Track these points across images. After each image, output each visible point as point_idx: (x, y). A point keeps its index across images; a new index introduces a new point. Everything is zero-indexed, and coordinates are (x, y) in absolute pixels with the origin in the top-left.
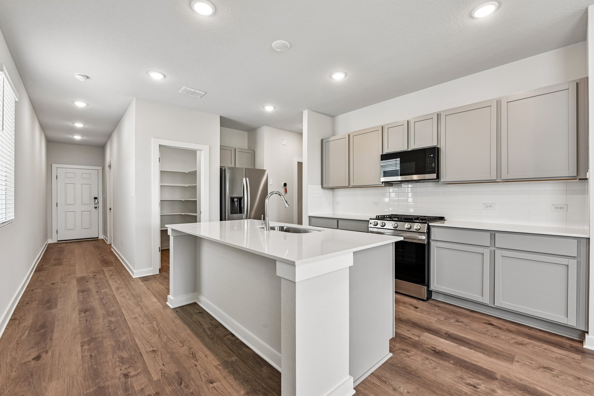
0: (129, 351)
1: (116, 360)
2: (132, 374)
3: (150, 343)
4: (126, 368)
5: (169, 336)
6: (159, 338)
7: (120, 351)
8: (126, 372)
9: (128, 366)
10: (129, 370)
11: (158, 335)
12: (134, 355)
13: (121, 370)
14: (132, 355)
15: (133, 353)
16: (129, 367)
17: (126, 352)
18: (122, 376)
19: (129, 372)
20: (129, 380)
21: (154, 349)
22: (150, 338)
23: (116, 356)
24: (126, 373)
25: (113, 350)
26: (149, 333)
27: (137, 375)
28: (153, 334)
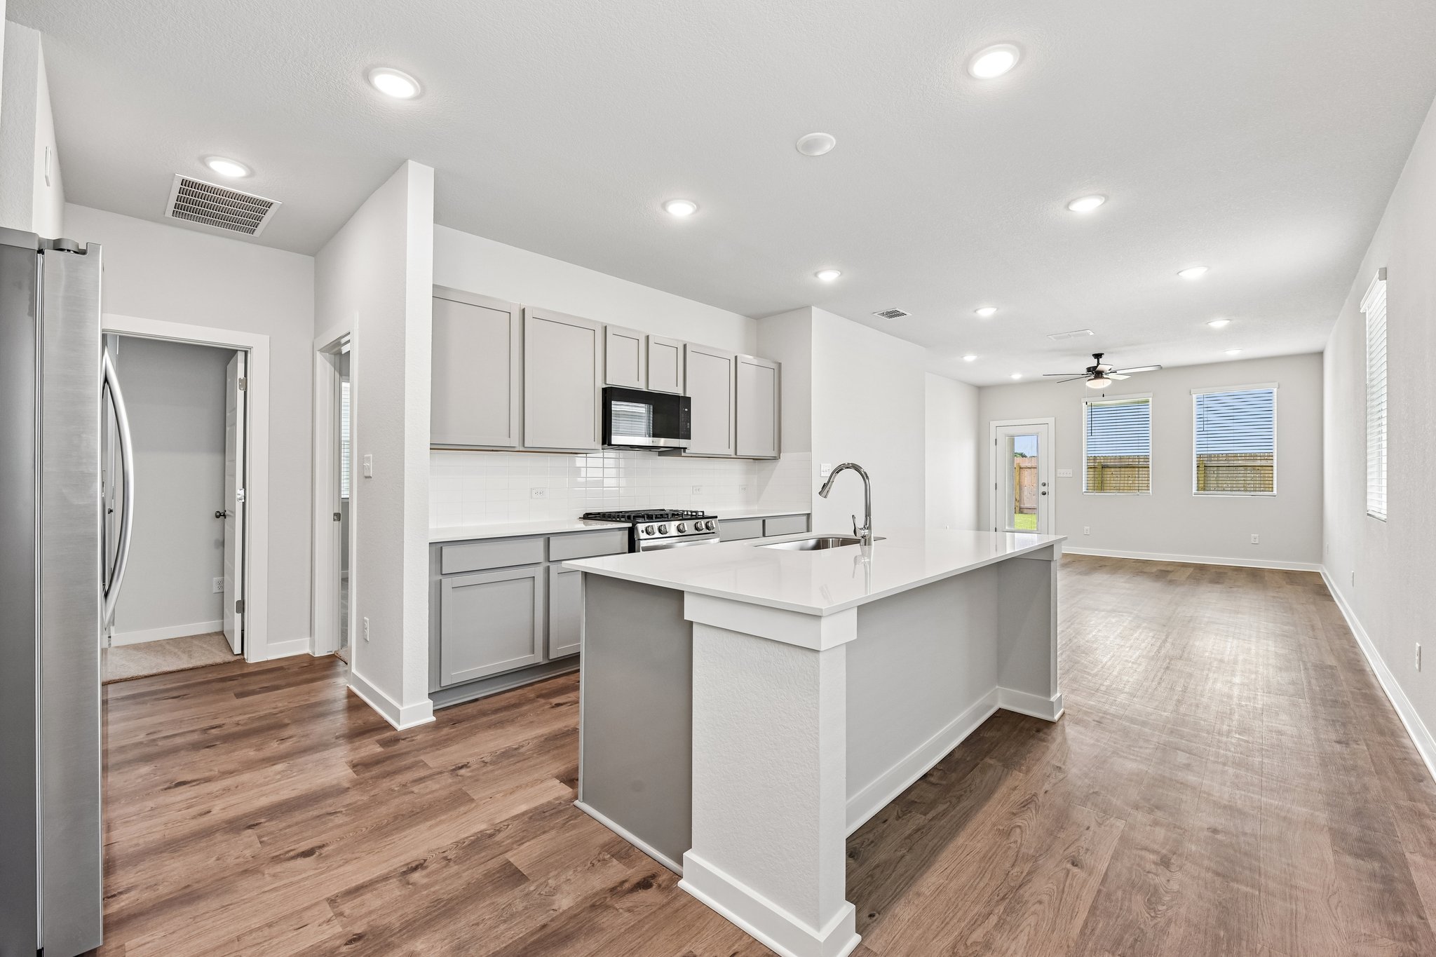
0: (1122, 905)
1: (1167, 909)
2: (1152, 857)
3: (1061, 887)
4: (1156, 875)
5: (1008, 865)
6: (1029, 881)
7: (1142, 926)
8: (1161, 869)
9: (1150, 876)
10: (1153, 866)
11: (1021, 891)
12: (1118, 888)
13: (1168, 881)
14: (1124, 891)
15: (1120, 893)
16: (1148, 872)
17: (1129, 910)
18: (1173, 868)
19: (1155, 863)
20: (1164, 851)
21: (1069, 866)
22: (1045, 898)
23: (1161, 921)
24: (1162, 867)
25: (1158, 946)
26: (1034, 913)
27: (1146, 849)
28: (1027, 902)
